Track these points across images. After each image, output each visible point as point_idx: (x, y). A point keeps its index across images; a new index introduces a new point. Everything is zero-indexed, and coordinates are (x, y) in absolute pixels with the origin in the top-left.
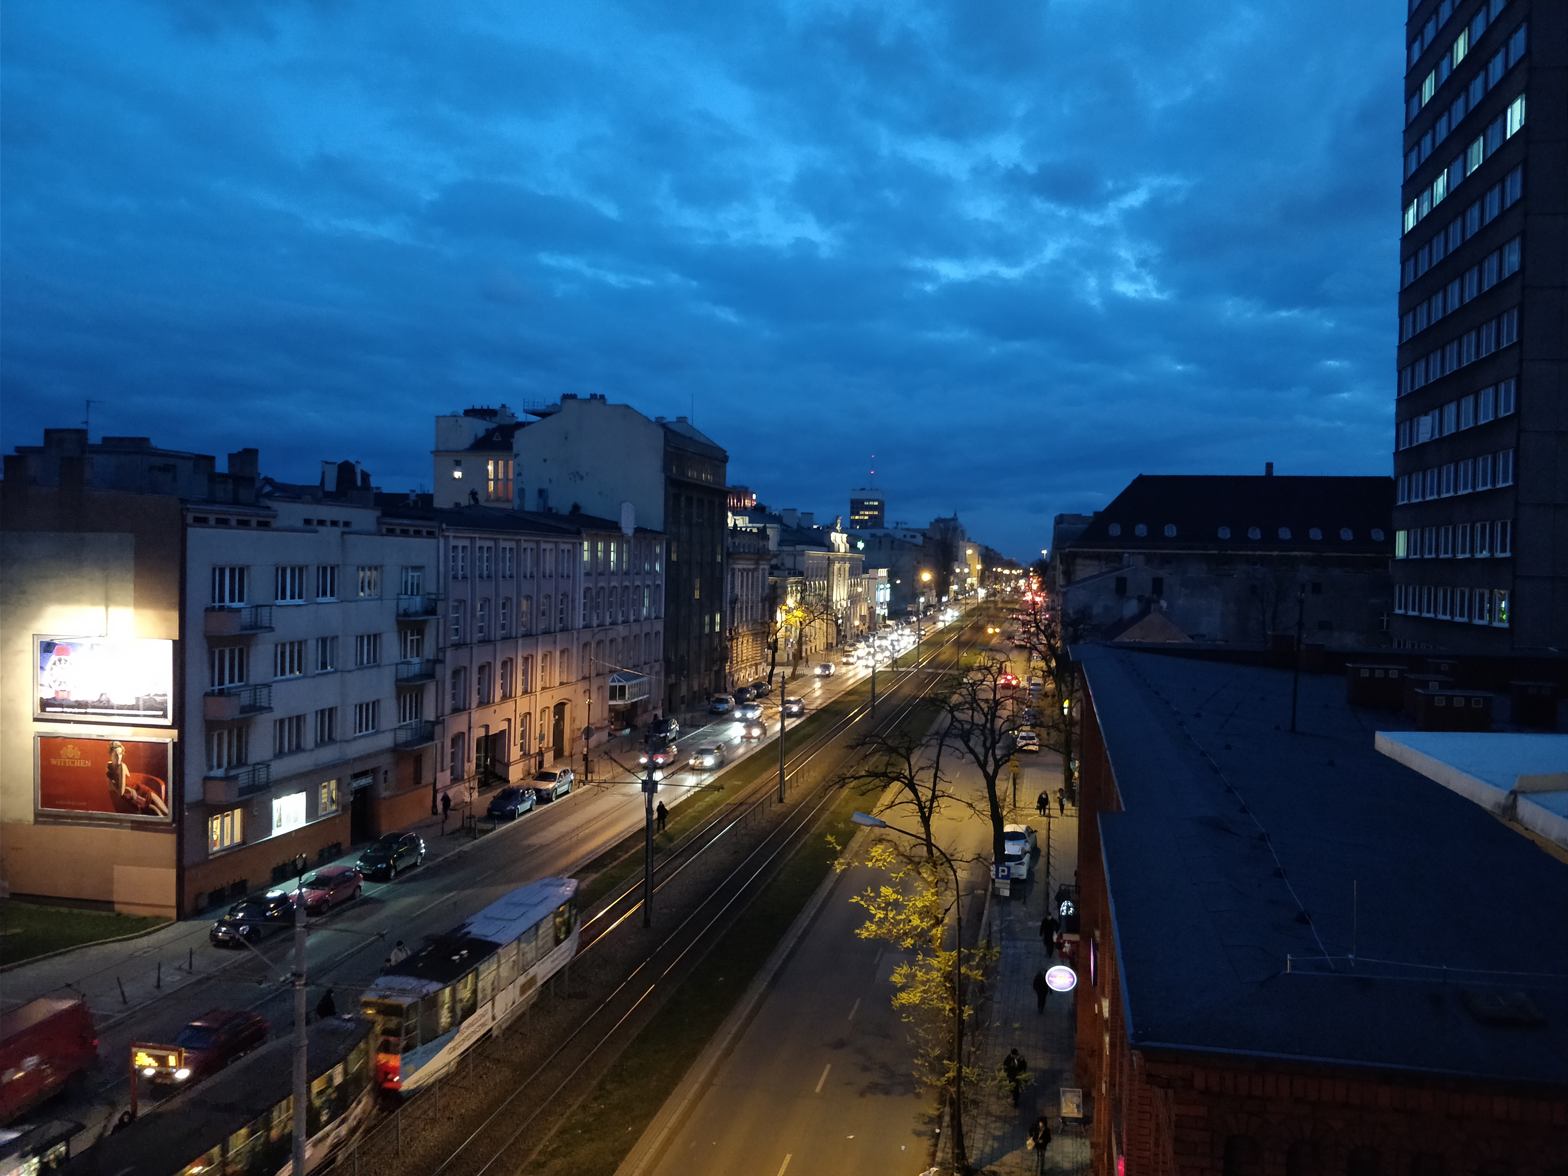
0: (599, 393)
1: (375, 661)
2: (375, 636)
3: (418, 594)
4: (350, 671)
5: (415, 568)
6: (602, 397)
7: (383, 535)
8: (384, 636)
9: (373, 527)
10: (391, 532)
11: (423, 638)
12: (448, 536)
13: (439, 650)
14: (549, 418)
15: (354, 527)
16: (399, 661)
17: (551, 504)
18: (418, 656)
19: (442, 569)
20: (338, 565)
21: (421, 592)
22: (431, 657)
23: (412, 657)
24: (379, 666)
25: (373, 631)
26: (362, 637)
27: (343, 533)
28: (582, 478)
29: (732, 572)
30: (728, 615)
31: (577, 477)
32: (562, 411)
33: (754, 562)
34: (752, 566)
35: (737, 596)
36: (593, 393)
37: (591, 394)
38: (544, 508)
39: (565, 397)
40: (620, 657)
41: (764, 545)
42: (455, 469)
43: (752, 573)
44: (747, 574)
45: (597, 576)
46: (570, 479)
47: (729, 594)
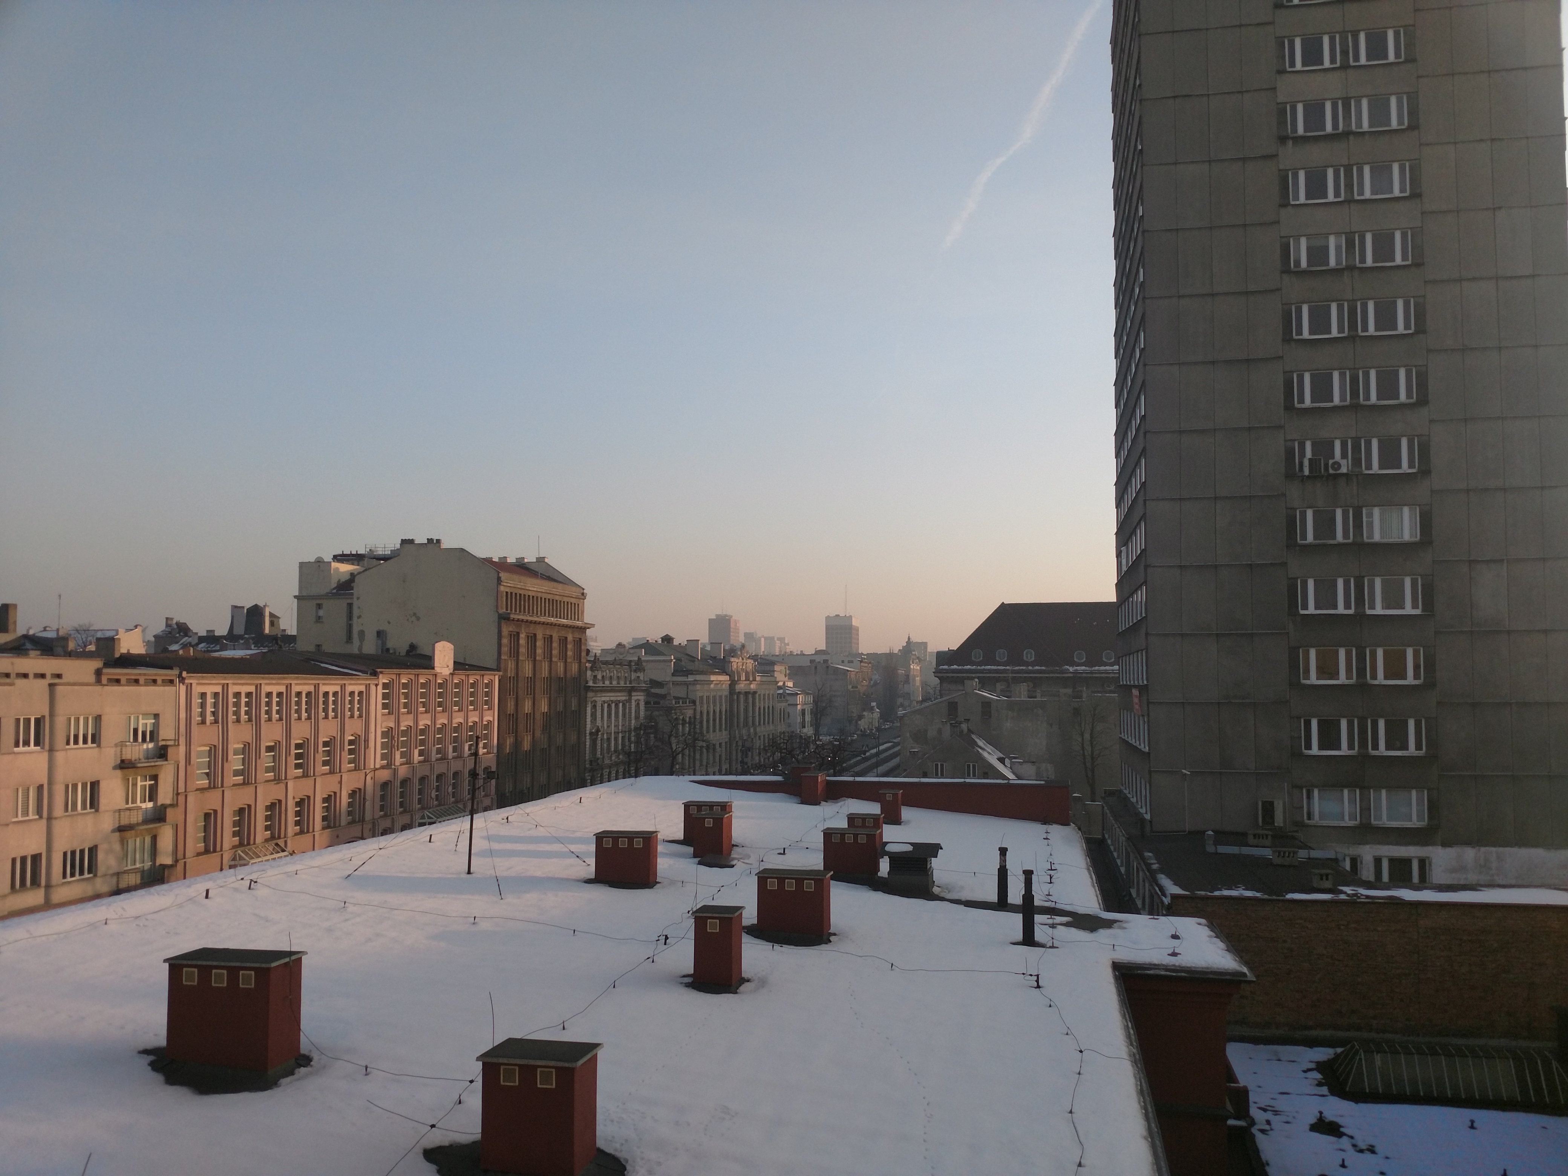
0: (435, 538)
1: (92, 808)
2: (94, 785)
3: (151, 740)
4: (58, 818)
5: (148, 716)
6: (438, 541)
7: (103, 685)
8: (105, 783)
9: (90, 678)
10: (113, 682)
11: (157, 783)
12: (191, 683)
13: (177, 794)
14: (389, 561)
15: (66, 679)
16: (125, 807)
17: (390, 644)
18: (150, 801)
19: (183, 715)
20: (44, 717)
21: (155, 739)
22: (168, 801)
23: (142, 802)
24: (97, 812)
25: (90, 779)
26: (75, 785)
27: (52, 685)
28: (418, 619)
29: (593, 704)
30: (587, 746)
31: (414, 619)
32: (399, 555)
33: (625, 694)
34: (622, 696)
35: (600, 727)
36: (430, 538)
37: (428, 539)
38: (382, 650)
39: (404, 542)
40: (434, 794)
41: (638, 677)
42: (317, 612)
43: (624, 705)
44: (617, 706)
45: (401, 716)
46: (408, 620)
47: (588, 726)
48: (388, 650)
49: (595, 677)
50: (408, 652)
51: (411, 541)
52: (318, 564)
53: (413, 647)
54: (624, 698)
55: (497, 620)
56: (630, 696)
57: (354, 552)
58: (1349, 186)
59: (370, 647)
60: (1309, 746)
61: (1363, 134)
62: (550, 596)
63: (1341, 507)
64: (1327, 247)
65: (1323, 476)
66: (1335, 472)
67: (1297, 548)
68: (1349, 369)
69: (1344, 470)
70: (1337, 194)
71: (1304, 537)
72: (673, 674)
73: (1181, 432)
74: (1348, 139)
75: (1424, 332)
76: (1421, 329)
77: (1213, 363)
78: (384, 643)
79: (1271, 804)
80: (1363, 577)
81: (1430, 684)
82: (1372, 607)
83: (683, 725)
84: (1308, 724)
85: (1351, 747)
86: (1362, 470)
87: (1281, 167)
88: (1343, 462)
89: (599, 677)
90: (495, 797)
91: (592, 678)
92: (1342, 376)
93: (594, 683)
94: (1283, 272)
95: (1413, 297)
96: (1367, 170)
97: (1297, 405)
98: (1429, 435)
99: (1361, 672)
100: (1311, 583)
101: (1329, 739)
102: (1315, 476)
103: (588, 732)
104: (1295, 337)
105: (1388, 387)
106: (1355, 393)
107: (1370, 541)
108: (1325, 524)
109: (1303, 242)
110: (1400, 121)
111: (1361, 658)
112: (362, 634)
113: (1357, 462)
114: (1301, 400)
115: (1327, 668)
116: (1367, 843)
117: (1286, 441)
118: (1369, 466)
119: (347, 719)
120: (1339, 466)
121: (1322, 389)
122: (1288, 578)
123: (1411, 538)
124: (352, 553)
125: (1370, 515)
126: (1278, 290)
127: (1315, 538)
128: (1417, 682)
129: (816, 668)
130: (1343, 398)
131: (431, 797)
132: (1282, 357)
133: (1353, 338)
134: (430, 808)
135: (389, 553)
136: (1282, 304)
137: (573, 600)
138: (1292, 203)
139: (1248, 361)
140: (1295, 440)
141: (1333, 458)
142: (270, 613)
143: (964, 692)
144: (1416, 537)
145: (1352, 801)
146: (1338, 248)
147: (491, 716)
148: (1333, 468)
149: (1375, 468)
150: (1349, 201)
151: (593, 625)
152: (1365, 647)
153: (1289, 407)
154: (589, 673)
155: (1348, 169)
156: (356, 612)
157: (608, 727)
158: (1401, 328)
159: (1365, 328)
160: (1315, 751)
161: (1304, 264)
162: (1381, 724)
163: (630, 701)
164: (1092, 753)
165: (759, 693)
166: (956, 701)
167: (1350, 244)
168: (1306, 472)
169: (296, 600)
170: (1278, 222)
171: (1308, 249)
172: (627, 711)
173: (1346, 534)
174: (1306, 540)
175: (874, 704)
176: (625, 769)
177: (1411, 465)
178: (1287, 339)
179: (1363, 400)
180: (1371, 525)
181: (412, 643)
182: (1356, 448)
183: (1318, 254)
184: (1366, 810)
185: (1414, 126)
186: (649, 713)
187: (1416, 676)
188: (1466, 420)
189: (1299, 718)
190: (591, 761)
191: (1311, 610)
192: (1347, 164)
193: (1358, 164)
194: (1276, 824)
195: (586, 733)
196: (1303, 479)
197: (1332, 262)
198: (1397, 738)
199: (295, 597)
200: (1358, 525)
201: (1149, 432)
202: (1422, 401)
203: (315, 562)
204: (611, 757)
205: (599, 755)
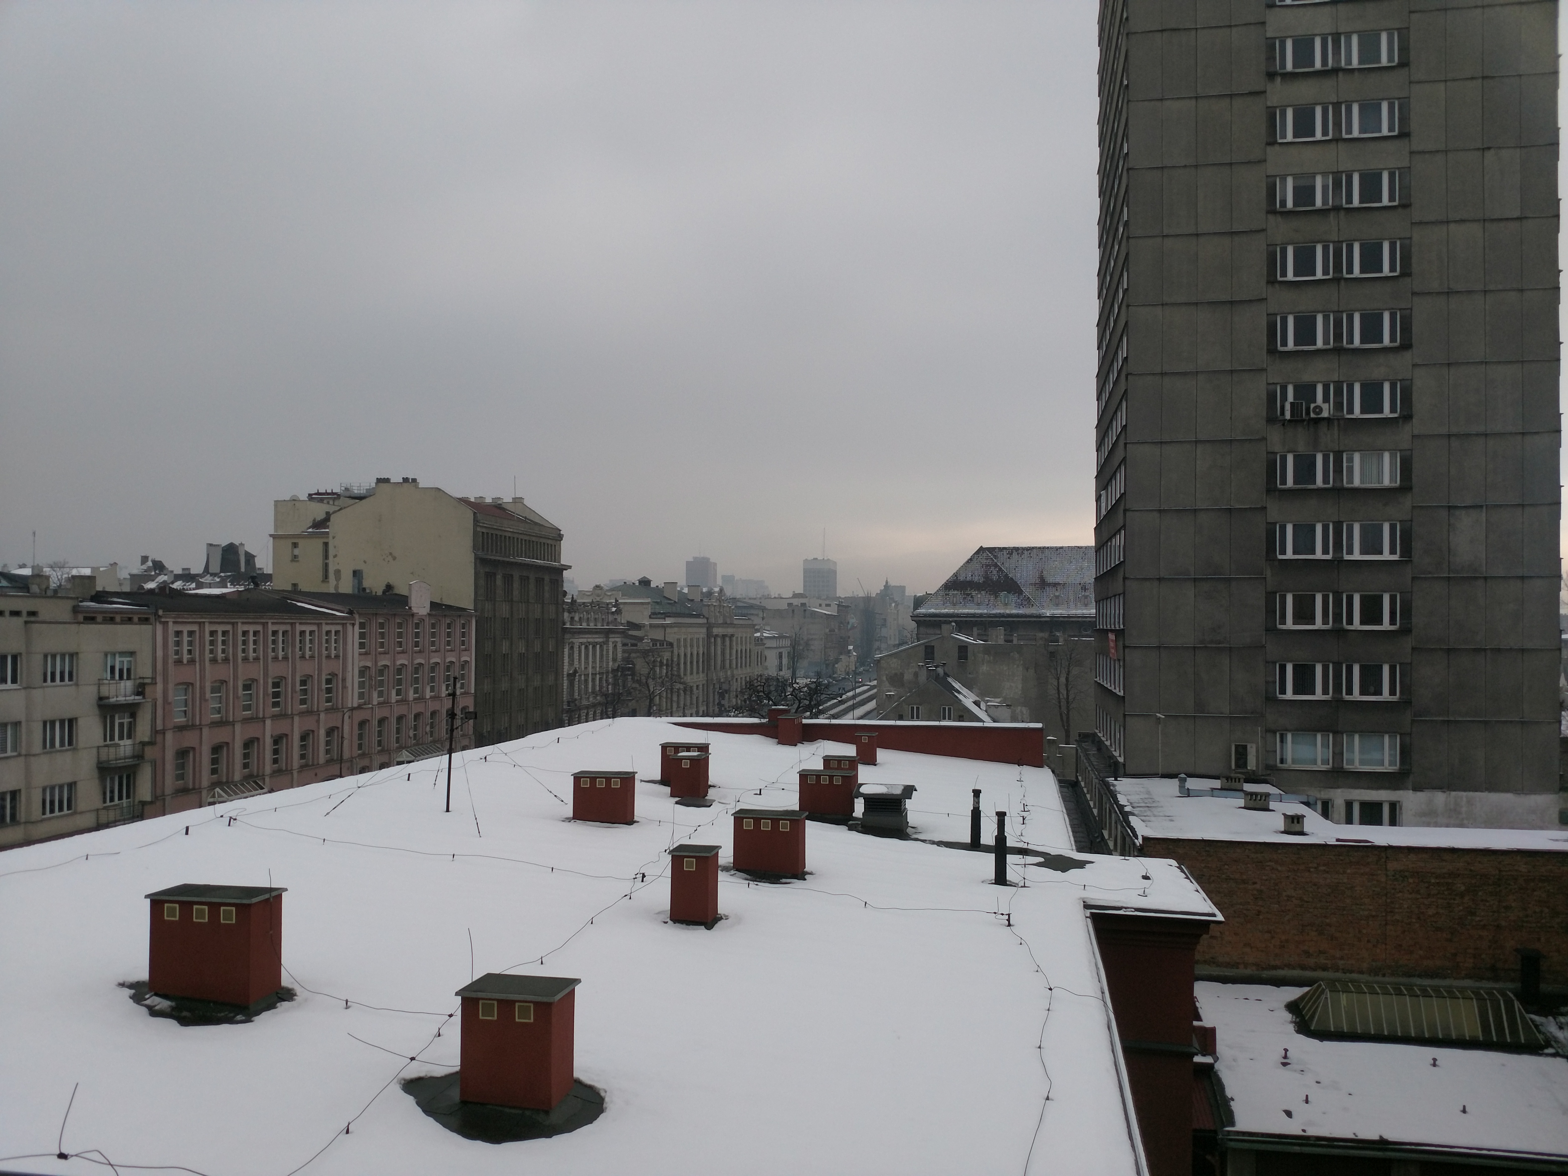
0: (411, 477)
1: (70, 743)
2: (72, 722)
3: (129, 678)
4: (34, 755)
5: (123, 654)
6: (414, 480)
7: (79, 623)
8: (81, 722)
9: (67, 616)
10: (90, 619)
11: (135, 720)
12: (167, 622)
13: (155, 732)
14: (363, 501)
15: (41, 617)
16: (102, 743)
17: (366, 584)
18: (129, 737)
19: (160, 653)
20: (21, 654)
21: (132, 677)
22: (146, 739)
23: (121, 738)
24: (74, 749)
25: (67, 715)
26: (53, 723)
27: (26, 622)
28: (394, 558)
29: (570, 646)
30: (565, 687)
31: (390, 558)
32: (374, 494)
33: (602, 636)
34: (600, 639)
35: (577, 669)
36: (405, 477)
37: (403, 478)
38: (359, 589)
39: (379, 481)
40: (411, 733)
41: (616, 619)
42: (292, 551)
43: (601, 646)
44: (594, 647)
45: (378, 655)
46: (384, 559)
47: (566, 668)
48: (364, 589)
49: (572, 618)
50: (384, 592)
51: (387, 481)
52: (294, 502)
53: (389, 587)
54: (601, 640)
55: (474, 561)
56: (607, 637)
57: (329, 491)
58: (1337, 124)
59: (346, 586)
60: (1283, 691)
61: (1353, 70)
62: (527, 538)
63: (1321, 451)
64: (1313, 188)
65: (1304, 421)
66: (1316, 416)
67: (1277, 493)
68: (1333, 312)
69: (1325, 414)
70: (1325, 132)
71: (1284, 481)
72: (650, 616)
73: (1163, 374)
74: (1337, 75)
75: (1409, 275)
76: (1406, 273)
77: (1196, 304)
78: (360, 582)
79: (1245, 747)
80: (1342, 522)
81: (1405, 631)
82: (1350, 552)
83: (661, 666)
84: (1283, 669)
85: (1325, 691)
86: (1344, 415)
87: (1269, 104)
88: (1325, 406)
89: (577, 618)
90: (473, 737)
91: (570, 619)
92: (1326, 319)
93: (571, 624)
94: (1268, 212)
95: (1400, 239)
96: (1355, 108)
97: (1280, 348)
98: (1412, 380)
99: (1338, 617)
100: (1289, 529)
101: (1304, 683)
102: (1295, 421)
103: (565, 673)
104: (1279, 279)
105: (1371, 330)
106: (1338, 336)
107: (1350, 486)
108: (1305, 469)
109: (1290, 182)
110: (1390, 58)
111: (1338, 603)
112: (338, 573)
113: (1339, 406)
114: (1284, 343)
115: (1304, 613)
116: (1338, 787)
117: (1268, 384)
118: (1351, 410)
119: (324, 659)
120: (1321, 410)
121: (1305, 332)
122: (1267, 523)
123: (1390, 483)
124: (328, 492)
125: (1351, 460)
126: (1263, 230)
127: (1295, 483)
128: (1393, 628)
129: (793, 611)
130: (1326, 341)
131: (409, 737)
132: (1266, 299)
133: (1337, 280)
134: (408, 747)
135: (365, 492)
136: (1267, 245)
137: (549, 542)
138: (1280, 141)
139: (1232, 303)
140: (1277, 383)
141: (1315, 402)
142: (246, 551)
143: (940, 636)
144: (1396, 483)
145: (1325, 745)
146: (1325, 188)
147: (470, 657)
148: (1314, 412)
149: (1357, 412)
150: (1337, 140)
151: (570, 567)
152: (1342, 593)
153: (1272, 351)
154: (566, 615)
155: (1337, 105)
156: (331, 552)
157: (586, 668)
158: (1386, 270)
159: (1350, 270)
160: (1289, 695)
161: (1290, 204)
162: (1356, 669)
163: (608, 641)
164: (1068, 698)
165: (736, 635)
166: (933, 645)
167: (1337, 185)
168: (1288, 416)
169: (272, 538)
170: (1265, 161)
171: (1294, 188)
172: (605, 653)
173: (1326, 480)
174: (1286, 485)
175: (851, 647)
176: (602, 711)
177: (1393, 410)
178: (1272, 281)
179: (1347, 344)
180: (1351, 470)
181: (388, 583)
182: (1339, 392)
183: (1304, 193)
184: (1338, 755)
185: (1404, 64)
186: (627, 655)
187: (1393, 621)
188: (1449, 364)
189: (1275, 663)
190: (569, 702)
191: (1289, 555)
192: (1336, 101)
193: (1346, 101)
194: (1249, 768)
195: (563, 675)
196: (1284, 423)
197: (1319, 203)
198: (1371, 683)
199: (271, 535)
200: (1338, 470)
201: (1131, 374)
202: (1406, 346)
203: (290, 501)
204: (588, 698)
205: (576, 696)
